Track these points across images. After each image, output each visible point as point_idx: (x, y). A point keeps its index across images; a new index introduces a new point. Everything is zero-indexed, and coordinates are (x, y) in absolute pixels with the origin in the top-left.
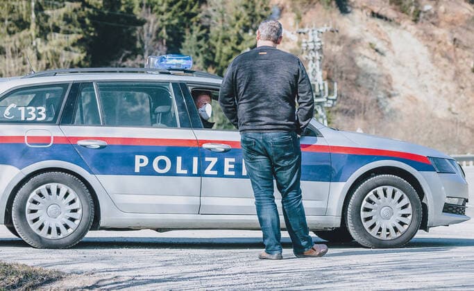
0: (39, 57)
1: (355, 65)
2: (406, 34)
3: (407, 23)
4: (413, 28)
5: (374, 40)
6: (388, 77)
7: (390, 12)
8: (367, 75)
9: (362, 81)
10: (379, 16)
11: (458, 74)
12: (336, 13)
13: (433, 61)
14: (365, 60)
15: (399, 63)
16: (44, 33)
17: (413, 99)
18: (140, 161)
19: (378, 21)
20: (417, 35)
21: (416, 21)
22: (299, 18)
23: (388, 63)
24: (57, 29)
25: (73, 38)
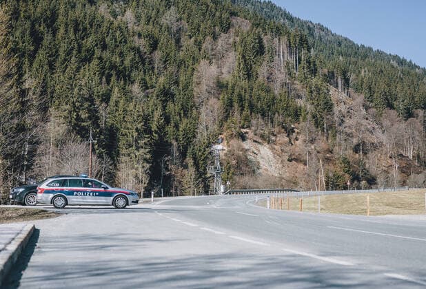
0: (136, 157)
1: (247, 158)
2: (265, 148)
3: (266, 144)
4: (268, 146)
5: (254, 150)
6: (258, 162)
7: (260, 141)
8: (251, 162)
9: (249, 163)
10: (256, 142)
11: (282, 161)
12: (240, 140)
13: (274, 157)
14: (251, 157)
15: (262, 158)
16: (137, 149)
17: (267, 170)
18: (75, 193)
19: (256, 144)
20: (269, 148)
21: (268, 143)
22: (228, 143)
23: (258, 158)
24: (142, 147)
25: (148, 150)
